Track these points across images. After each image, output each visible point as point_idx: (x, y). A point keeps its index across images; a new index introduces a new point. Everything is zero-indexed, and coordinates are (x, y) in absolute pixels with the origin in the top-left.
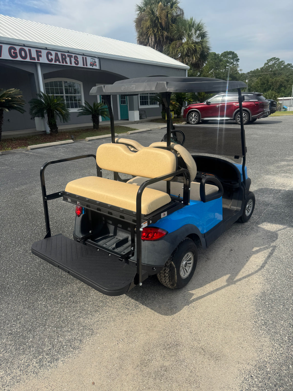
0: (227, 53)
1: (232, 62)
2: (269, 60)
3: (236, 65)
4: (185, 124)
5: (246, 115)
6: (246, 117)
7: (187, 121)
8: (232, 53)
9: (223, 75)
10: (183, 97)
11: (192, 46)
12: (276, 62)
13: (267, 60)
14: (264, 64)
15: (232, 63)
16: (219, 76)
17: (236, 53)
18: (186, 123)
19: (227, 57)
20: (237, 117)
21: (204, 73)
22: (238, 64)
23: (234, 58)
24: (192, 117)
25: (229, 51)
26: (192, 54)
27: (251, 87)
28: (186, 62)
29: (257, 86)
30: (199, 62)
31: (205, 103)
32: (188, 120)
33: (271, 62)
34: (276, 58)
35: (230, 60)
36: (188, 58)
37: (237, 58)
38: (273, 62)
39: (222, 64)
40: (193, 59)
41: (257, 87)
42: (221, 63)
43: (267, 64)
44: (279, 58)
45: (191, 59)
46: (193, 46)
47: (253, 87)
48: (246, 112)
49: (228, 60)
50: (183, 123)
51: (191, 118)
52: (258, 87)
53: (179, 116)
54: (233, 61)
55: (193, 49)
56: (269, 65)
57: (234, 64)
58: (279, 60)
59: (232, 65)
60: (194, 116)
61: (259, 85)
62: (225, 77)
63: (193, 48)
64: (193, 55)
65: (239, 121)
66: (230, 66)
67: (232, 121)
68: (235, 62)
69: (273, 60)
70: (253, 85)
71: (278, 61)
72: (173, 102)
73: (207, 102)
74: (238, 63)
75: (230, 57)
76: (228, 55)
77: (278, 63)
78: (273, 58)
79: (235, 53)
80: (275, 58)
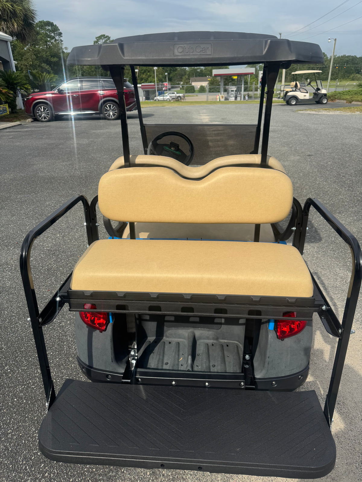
0: (44, 23)
1: (53, 36)
2: (97, 37)
3: (59, 41)
4: (32, 122)
5: (114, 107)
6: (116, 110)
7: (33, 118)
8: (50, 24)
9: (46, 53)
10: (15, 82)
11: (7, 5)
12: (107, 40)
13: (96, 38)
14: (94, 42)
15: (53, 38)
16: (41, 54)
17: (56, 25)
18: (33, 120)
19: (45, 29)
20: (104, 111)
21: (18, 49)
22: (62, 40)
23: (54, 32)
24: (41, 112)
25: (45, 21)
26: (11, 18)
27: (83, 71)
28: (3, 29)
29: (90, 70)
30: (24, 31)
31: (56, 91)
32: (35, 116)
33: (101, 40)
34: (106, 35)
35: (50, 34)
36: (5, 23)
37: (59, 32)
38: (104, 41)
39: (41, 38)
40: (13, 25)
41: (91, 72)
42: (39, 36)
43: (97, 42)
44: (109, 36)
45: (10, 25)
46: (9, 5)
47: (87, 72)
48: (114, 103)
49: (47, 33)
50: (27, 121)
51: (39, 113)
52: (93, 72)
53: (14, 111)
54: (55, 35)
55: (10, 11)
56: (98, 43)
57: (57, 39)
58: (110, 39)
59: (54, 40)
60: (42, 110)
61: (93, 70)
62: (49, 56)
63: (9, 8)
64: (13, 19)
65: (107, 115)
66: (52, 41)
67: (98, 116)
68: (58, 37)
69: (103, 38)
70: (86, 69)
71: (108, 39)
72: (2, 89)
73: (58, 90)
74: (61, 38)
75: (49, 29)
76: (46, 26)
77: (109, 42)
78: (102, 36)
79: (54, 24)
80: (104, 35)
